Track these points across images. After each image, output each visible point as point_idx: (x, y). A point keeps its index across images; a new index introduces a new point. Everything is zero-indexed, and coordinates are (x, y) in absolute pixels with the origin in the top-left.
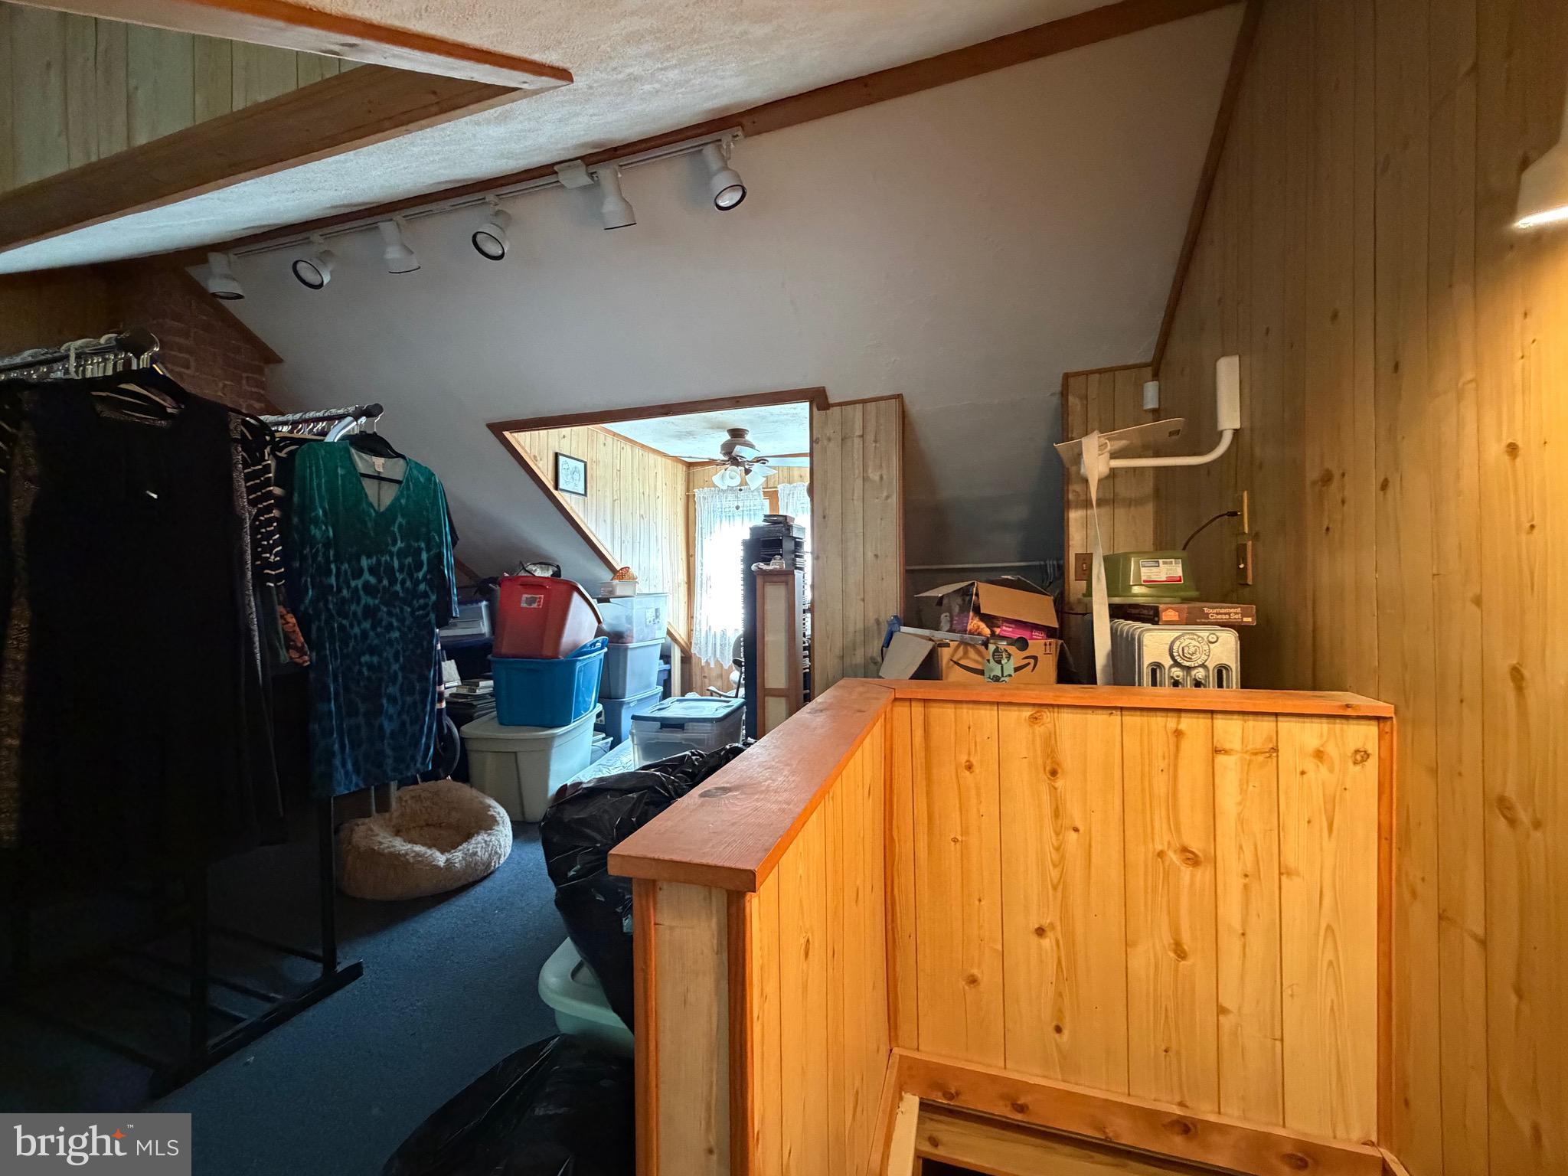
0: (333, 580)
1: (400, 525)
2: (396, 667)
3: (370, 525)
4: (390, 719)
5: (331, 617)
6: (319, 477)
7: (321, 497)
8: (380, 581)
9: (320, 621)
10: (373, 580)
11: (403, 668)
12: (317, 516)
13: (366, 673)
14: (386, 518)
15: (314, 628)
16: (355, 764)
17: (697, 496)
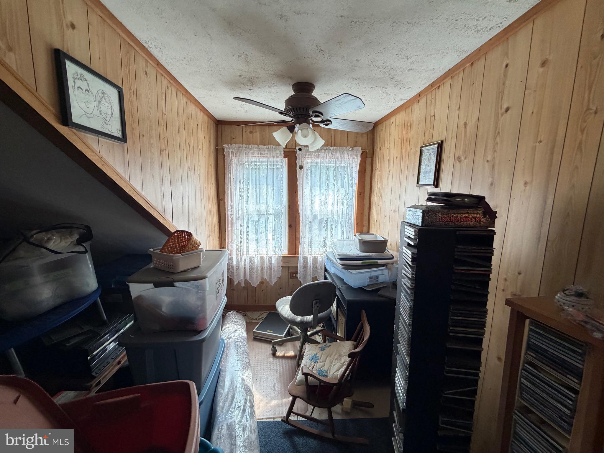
17: (225, 150)
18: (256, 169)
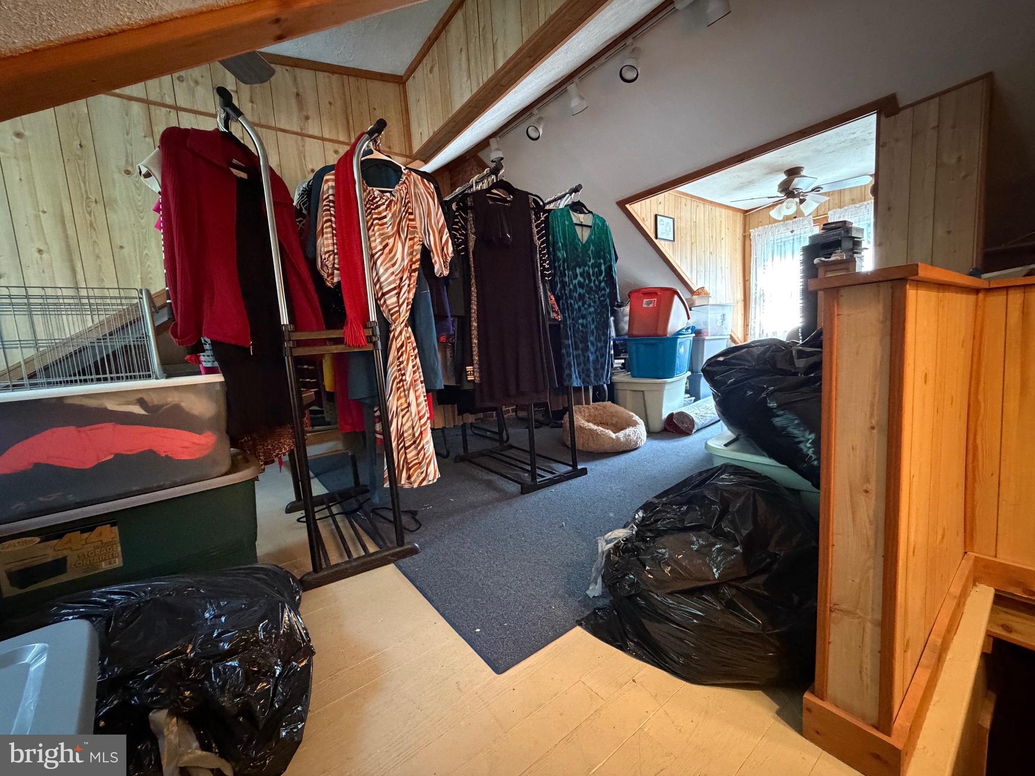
0: (567, 280)
1: (592, 250)
2: (593, 327)
3: (580, 250)
4: (592, 353)
5: (567, 299)
6: (559, 227)
7: (560, 238)
8: (585, 281)
9: (563, 299)
10: (582, 280)
11: (596, 327)
12: (559, 247)
13: (581, 329)
14: (586, 246)
15: (561, 302)
16: (579, 373)
17: (752, 234)
18: (781, 246)
